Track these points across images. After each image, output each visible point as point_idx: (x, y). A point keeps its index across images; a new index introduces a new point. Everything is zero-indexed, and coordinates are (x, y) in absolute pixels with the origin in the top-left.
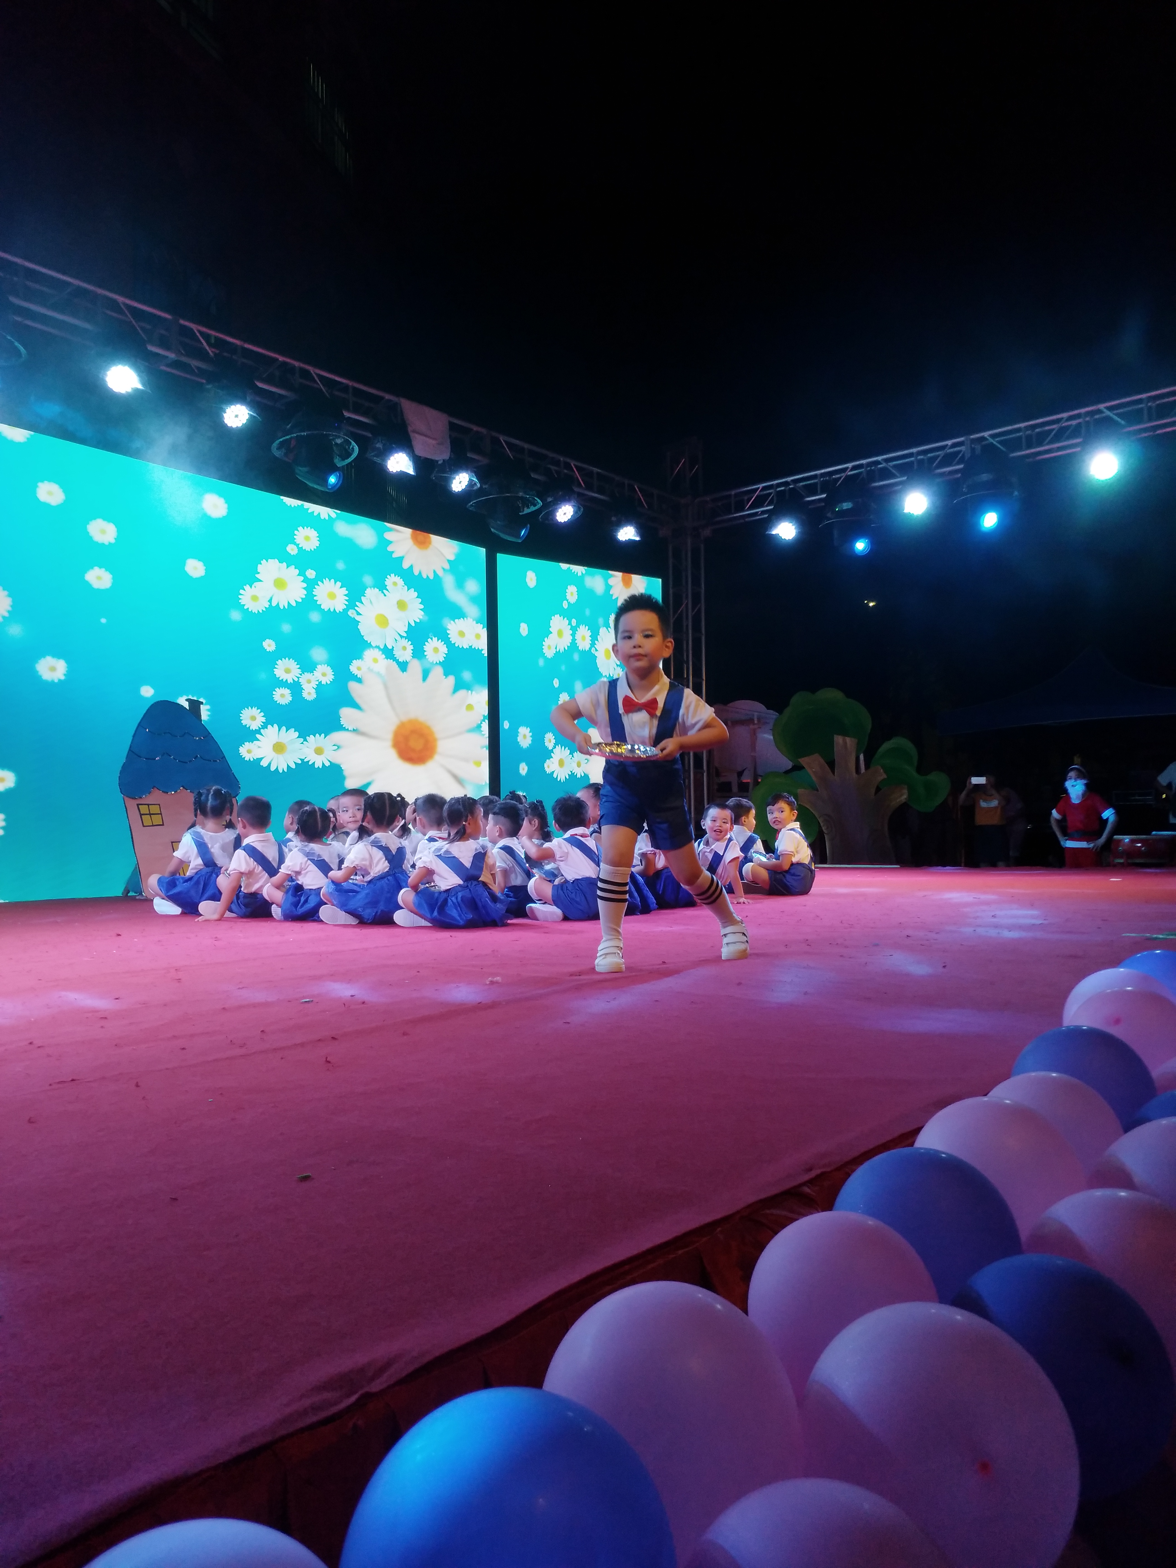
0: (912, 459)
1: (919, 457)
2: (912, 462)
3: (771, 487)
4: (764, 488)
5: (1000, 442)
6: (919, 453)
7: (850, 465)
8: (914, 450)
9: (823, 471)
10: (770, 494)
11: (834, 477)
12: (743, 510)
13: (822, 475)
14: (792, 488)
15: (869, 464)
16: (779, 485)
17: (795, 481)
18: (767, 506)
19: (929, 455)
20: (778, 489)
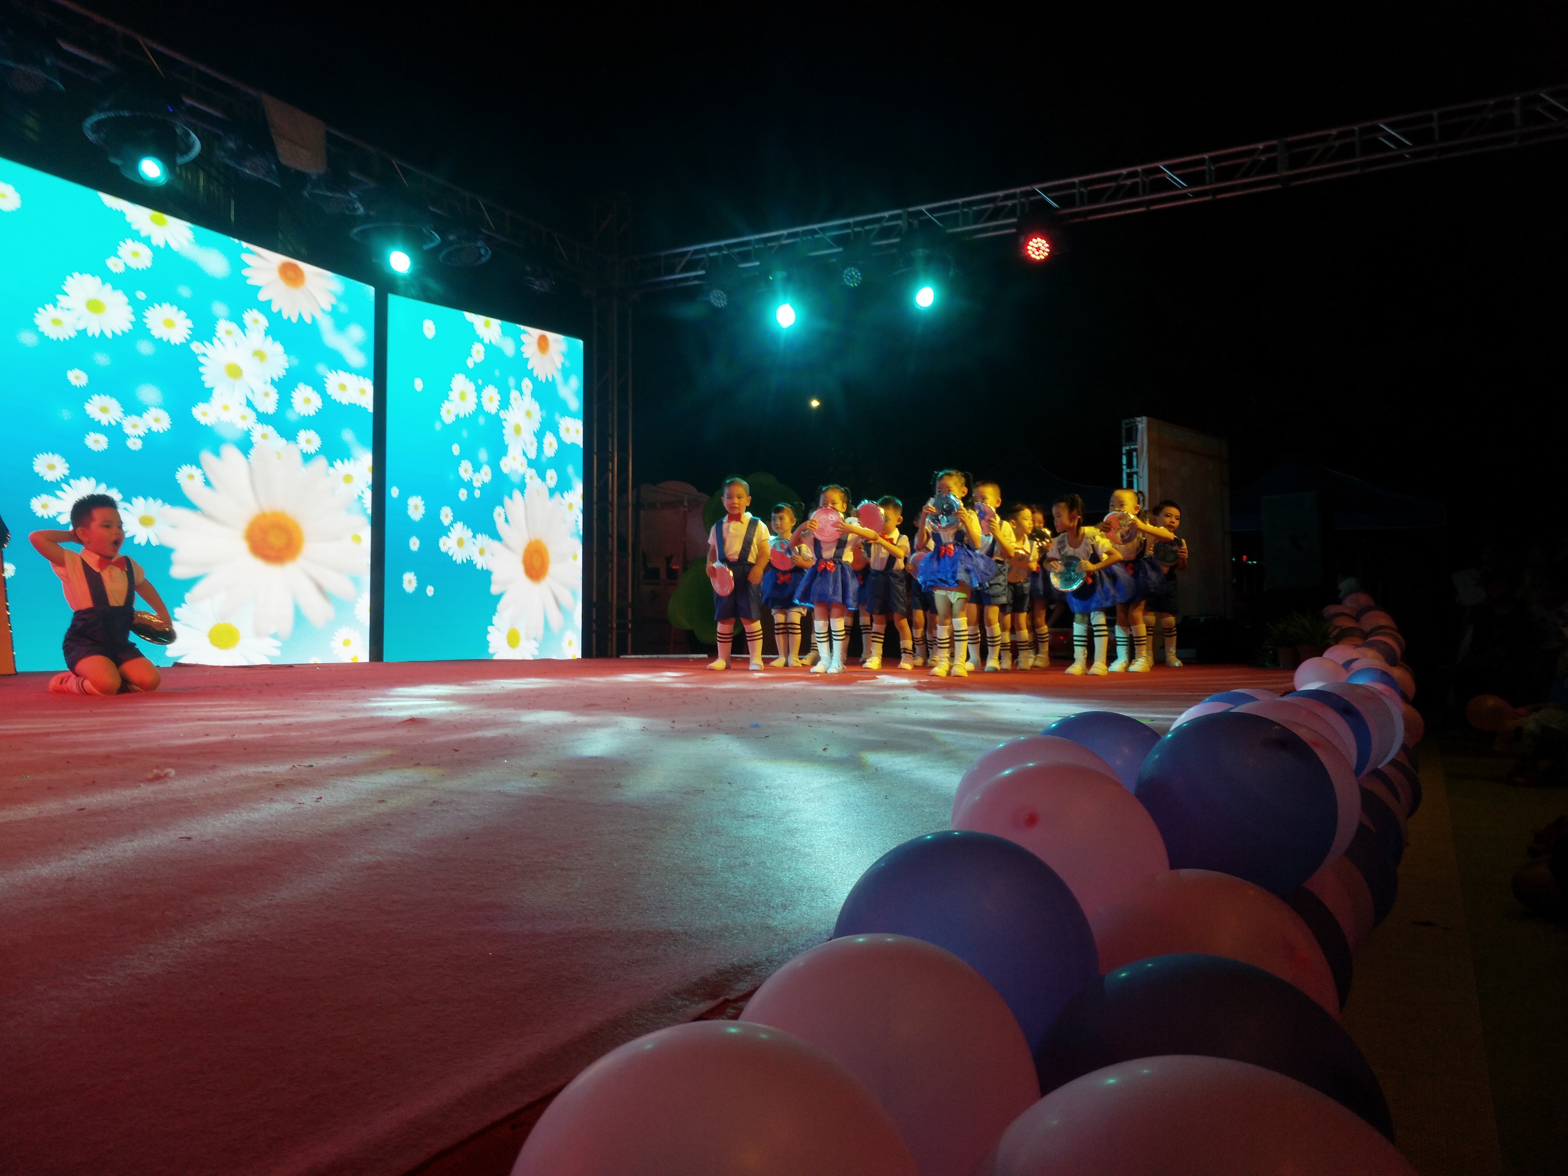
0: (849, 231)
1: (855, 229)
2: (848, 234)
3: (702, 251)
4: (697, 252)
5: (938, 218)
6: (855, 224)
7: (785, 232)
8: (851, 220)
10: (702, 258)
11: (768, 244)
12: (673, 273)
13: (756, 241)
14: (726, 255)
15: (805, 233)
16: (712, 249)
17: (729, 246)
18: (700, 270)
19: (867, 228)
20: (712, 254)
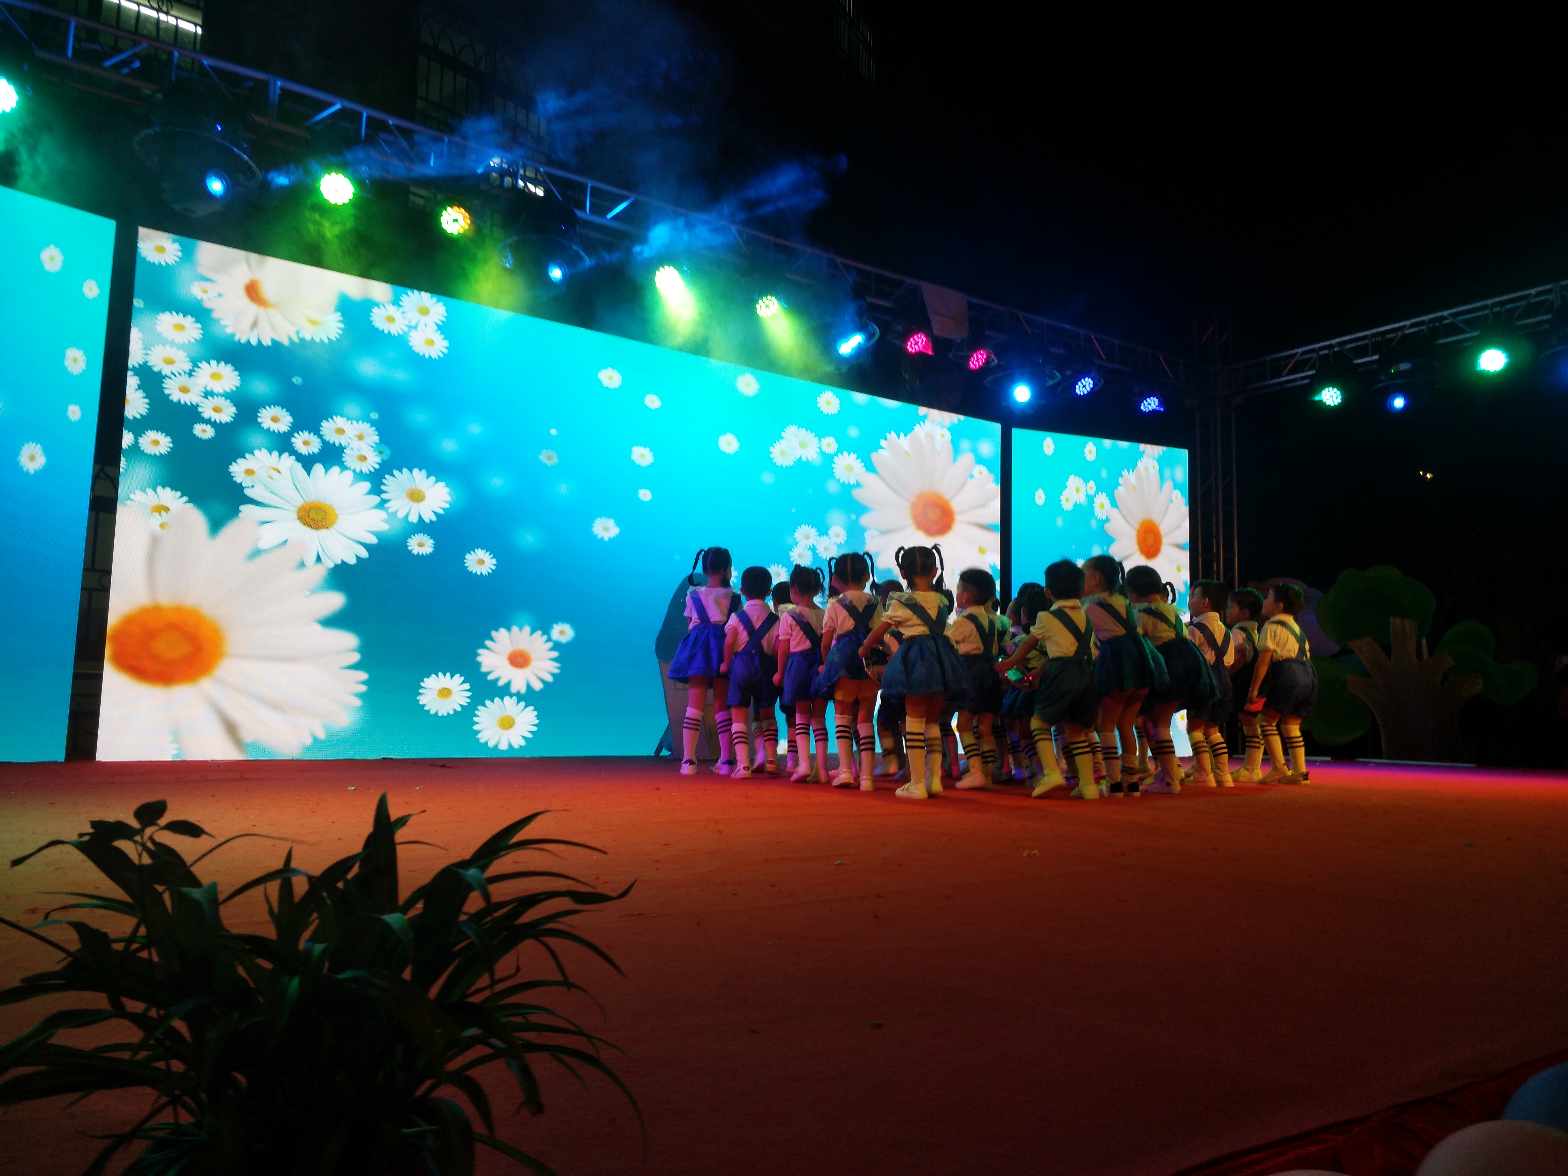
0: (1486, 312)
1: (1495, 310)
2: (1486, 316)
3: (1313, 351)
4: (1304, 353)
6: (1495, 305)
7: (1408, 323)
8: (1489, 302)
9: (1374, 331)
10: (1311, 359)
11: (1387, 336)
12: (1281, 376)
13: (1374, 335)
14: (1338, 352)
15: (1431, 321)
16: (1321, 349)
17: (1341, 344)
18: (1308, 370)
19: (1506, 306)
20: (1321, 353)
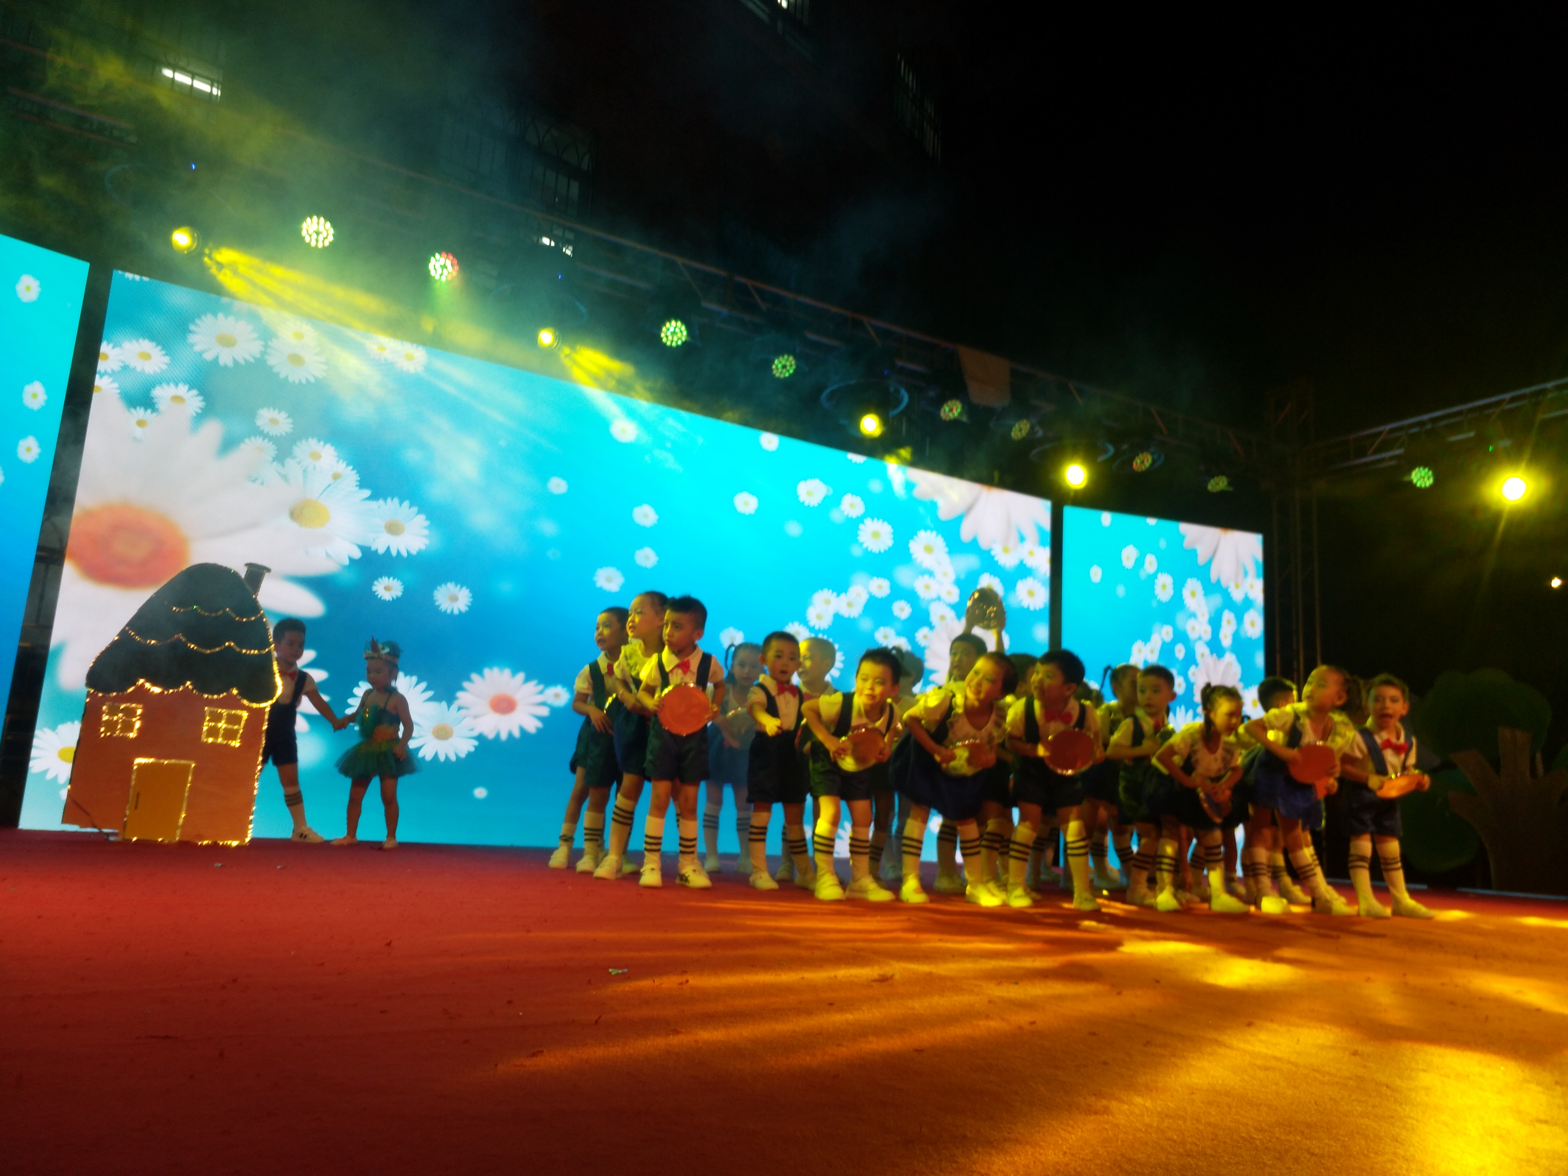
3: (1400, 428)
4: (1391, 431)
7: (1507, 396)
10: (1400, 437)
11: (1485, 412)
12: (1364, 455)
13: (1469, 410)
14: (1431, 429)
15: (1533, 394)
16: (1410, 426)
17: (1434, 420)
18: (1397, 449)
20: (1410, 431)
